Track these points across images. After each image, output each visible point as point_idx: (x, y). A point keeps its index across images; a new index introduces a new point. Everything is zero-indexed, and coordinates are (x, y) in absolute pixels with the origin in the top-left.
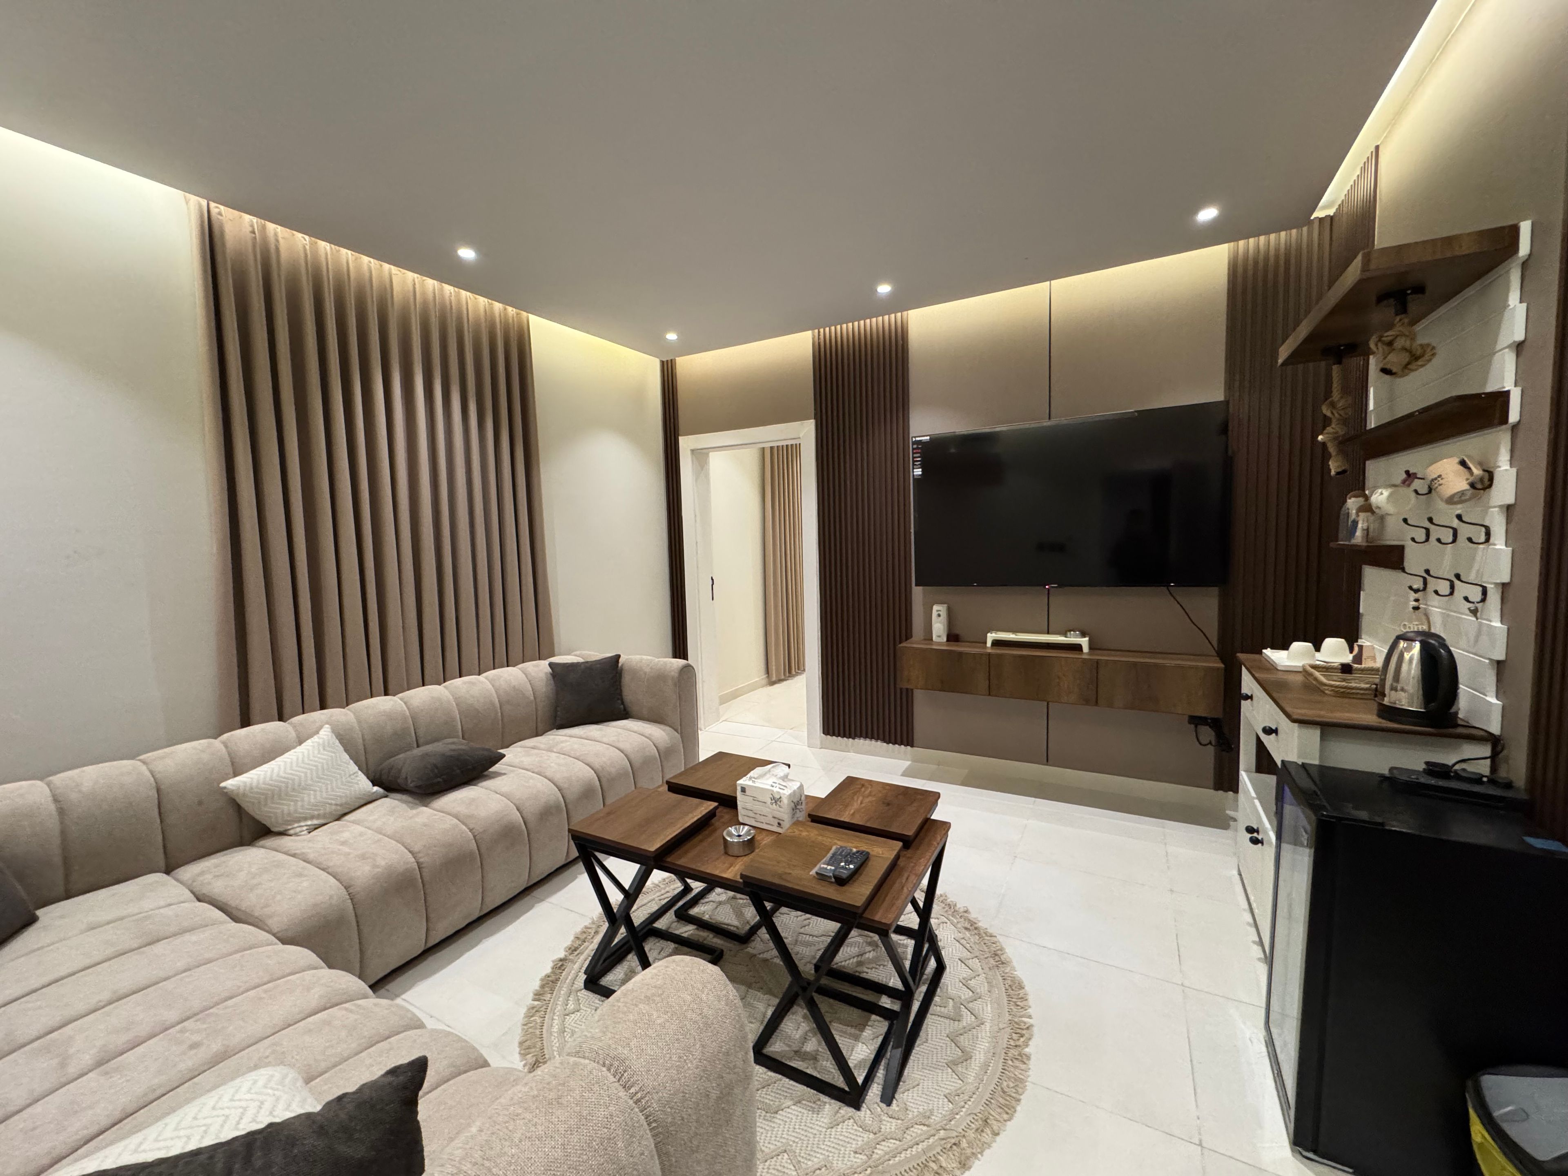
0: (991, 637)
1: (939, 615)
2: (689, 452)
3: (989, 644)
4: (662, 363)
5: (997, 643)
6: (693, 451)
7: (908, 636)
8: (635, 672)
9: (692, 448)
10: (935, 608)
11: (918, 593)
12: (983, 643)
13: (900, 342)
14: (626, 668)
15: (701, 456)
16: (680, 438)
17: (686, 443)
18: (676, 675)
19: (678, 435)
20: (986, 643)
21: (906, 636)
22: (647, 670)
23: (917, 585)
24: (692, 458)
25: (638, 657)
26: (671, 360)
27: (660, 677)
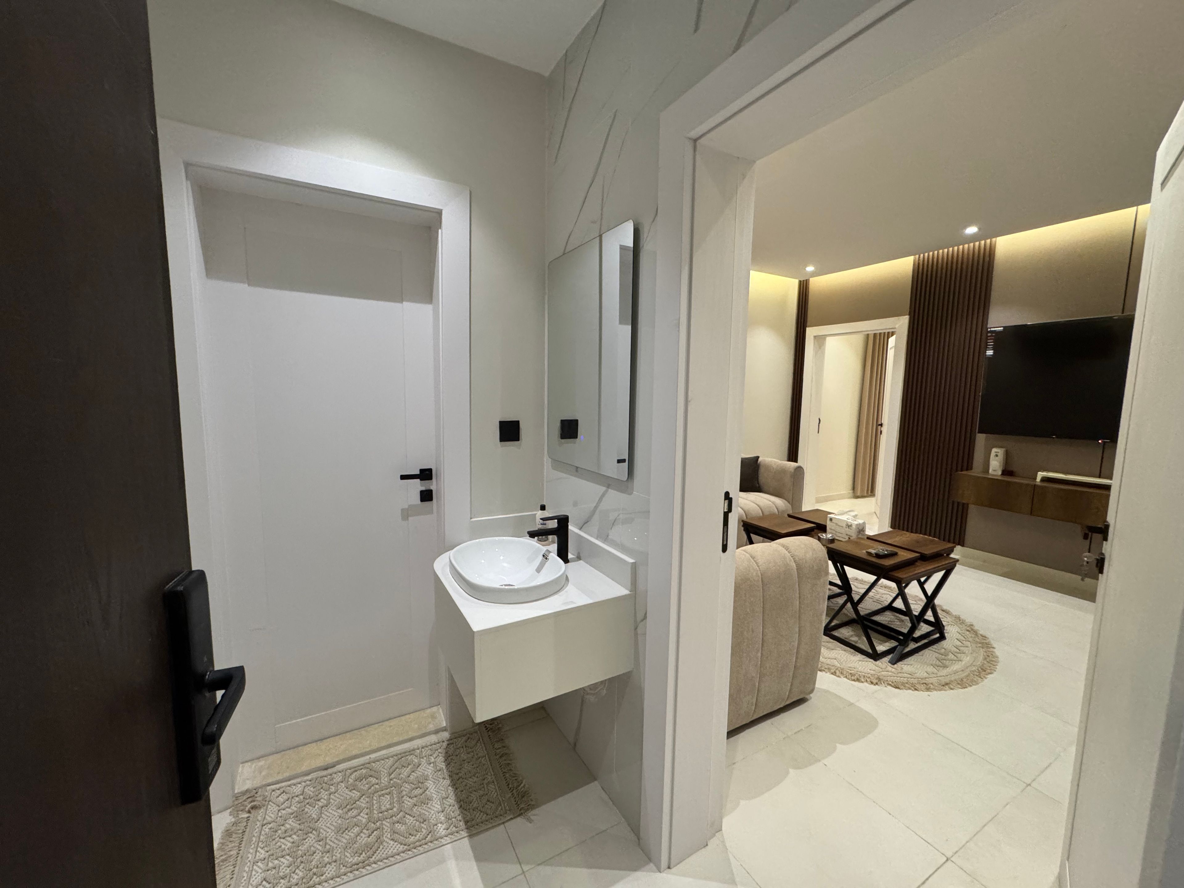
0: (1041, 475)
1: (997, 456)
2: (812, 338)
3: (1039, 479)
4: (800, 281)
5: (1045, 480)
6: (815, 337)
7: (969, 467)
8: (768, 467)
9: (815, 335)
10: (994, 450)
11: (981, 439)
12: (1033, 479)
13: (987, 259)
14: (762, 464)
15: (820, 340)
16: (807, 329)
17: (811, 332)
18: (793, 471)
19: (806, 327)
20: (1036, 479)
21: (967, 467)
22: (775, 467)
23: (979, 432)
24: (814, 342)
25: (770, 459)
26: (806, 280)
27: (783, 471)
